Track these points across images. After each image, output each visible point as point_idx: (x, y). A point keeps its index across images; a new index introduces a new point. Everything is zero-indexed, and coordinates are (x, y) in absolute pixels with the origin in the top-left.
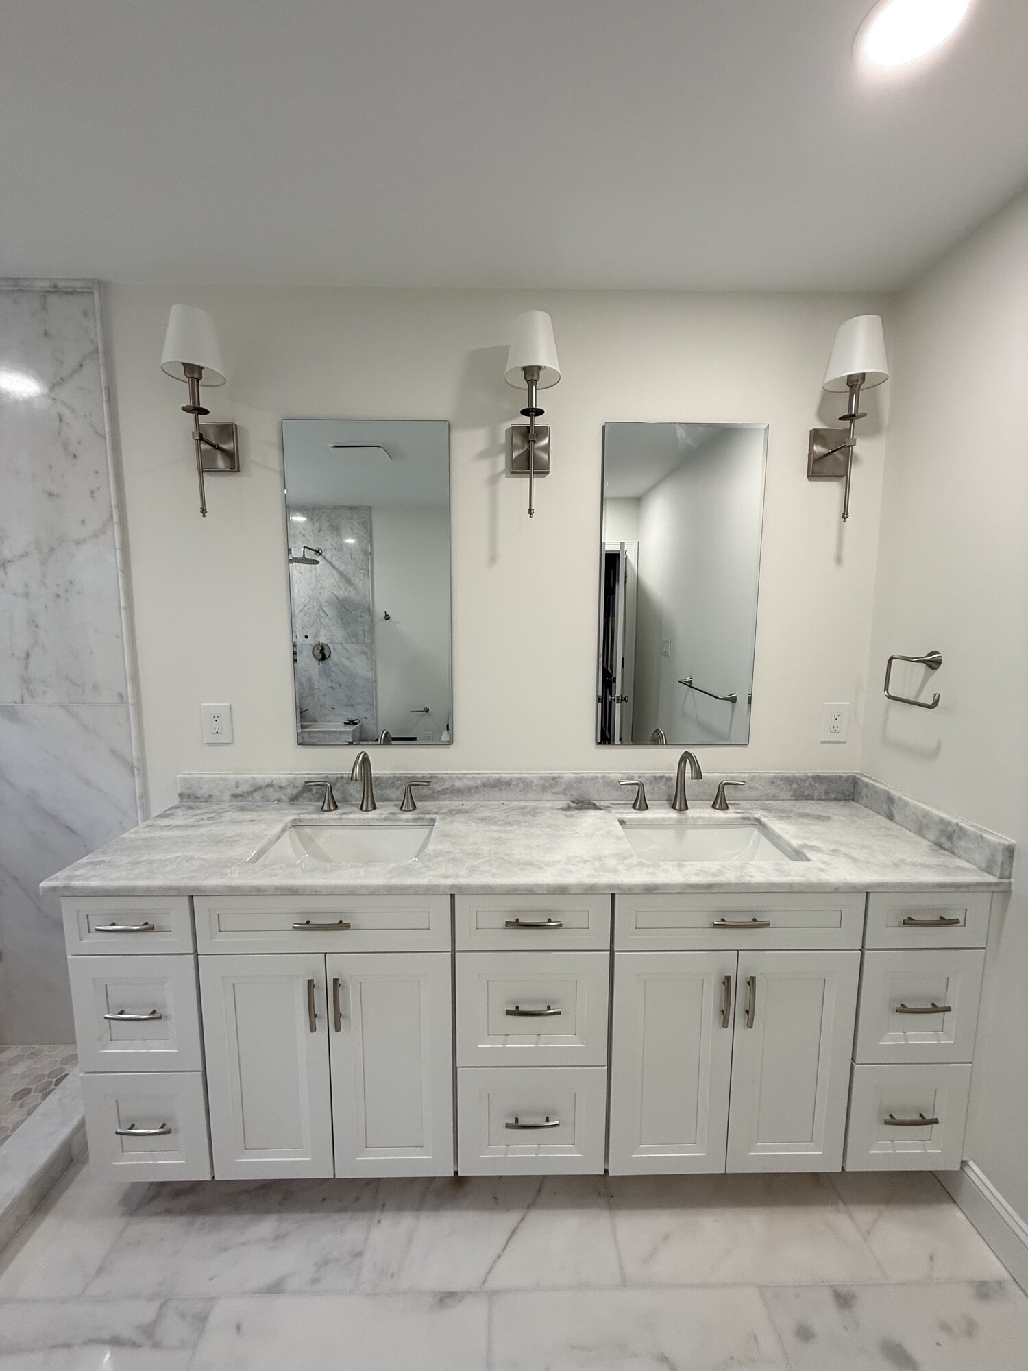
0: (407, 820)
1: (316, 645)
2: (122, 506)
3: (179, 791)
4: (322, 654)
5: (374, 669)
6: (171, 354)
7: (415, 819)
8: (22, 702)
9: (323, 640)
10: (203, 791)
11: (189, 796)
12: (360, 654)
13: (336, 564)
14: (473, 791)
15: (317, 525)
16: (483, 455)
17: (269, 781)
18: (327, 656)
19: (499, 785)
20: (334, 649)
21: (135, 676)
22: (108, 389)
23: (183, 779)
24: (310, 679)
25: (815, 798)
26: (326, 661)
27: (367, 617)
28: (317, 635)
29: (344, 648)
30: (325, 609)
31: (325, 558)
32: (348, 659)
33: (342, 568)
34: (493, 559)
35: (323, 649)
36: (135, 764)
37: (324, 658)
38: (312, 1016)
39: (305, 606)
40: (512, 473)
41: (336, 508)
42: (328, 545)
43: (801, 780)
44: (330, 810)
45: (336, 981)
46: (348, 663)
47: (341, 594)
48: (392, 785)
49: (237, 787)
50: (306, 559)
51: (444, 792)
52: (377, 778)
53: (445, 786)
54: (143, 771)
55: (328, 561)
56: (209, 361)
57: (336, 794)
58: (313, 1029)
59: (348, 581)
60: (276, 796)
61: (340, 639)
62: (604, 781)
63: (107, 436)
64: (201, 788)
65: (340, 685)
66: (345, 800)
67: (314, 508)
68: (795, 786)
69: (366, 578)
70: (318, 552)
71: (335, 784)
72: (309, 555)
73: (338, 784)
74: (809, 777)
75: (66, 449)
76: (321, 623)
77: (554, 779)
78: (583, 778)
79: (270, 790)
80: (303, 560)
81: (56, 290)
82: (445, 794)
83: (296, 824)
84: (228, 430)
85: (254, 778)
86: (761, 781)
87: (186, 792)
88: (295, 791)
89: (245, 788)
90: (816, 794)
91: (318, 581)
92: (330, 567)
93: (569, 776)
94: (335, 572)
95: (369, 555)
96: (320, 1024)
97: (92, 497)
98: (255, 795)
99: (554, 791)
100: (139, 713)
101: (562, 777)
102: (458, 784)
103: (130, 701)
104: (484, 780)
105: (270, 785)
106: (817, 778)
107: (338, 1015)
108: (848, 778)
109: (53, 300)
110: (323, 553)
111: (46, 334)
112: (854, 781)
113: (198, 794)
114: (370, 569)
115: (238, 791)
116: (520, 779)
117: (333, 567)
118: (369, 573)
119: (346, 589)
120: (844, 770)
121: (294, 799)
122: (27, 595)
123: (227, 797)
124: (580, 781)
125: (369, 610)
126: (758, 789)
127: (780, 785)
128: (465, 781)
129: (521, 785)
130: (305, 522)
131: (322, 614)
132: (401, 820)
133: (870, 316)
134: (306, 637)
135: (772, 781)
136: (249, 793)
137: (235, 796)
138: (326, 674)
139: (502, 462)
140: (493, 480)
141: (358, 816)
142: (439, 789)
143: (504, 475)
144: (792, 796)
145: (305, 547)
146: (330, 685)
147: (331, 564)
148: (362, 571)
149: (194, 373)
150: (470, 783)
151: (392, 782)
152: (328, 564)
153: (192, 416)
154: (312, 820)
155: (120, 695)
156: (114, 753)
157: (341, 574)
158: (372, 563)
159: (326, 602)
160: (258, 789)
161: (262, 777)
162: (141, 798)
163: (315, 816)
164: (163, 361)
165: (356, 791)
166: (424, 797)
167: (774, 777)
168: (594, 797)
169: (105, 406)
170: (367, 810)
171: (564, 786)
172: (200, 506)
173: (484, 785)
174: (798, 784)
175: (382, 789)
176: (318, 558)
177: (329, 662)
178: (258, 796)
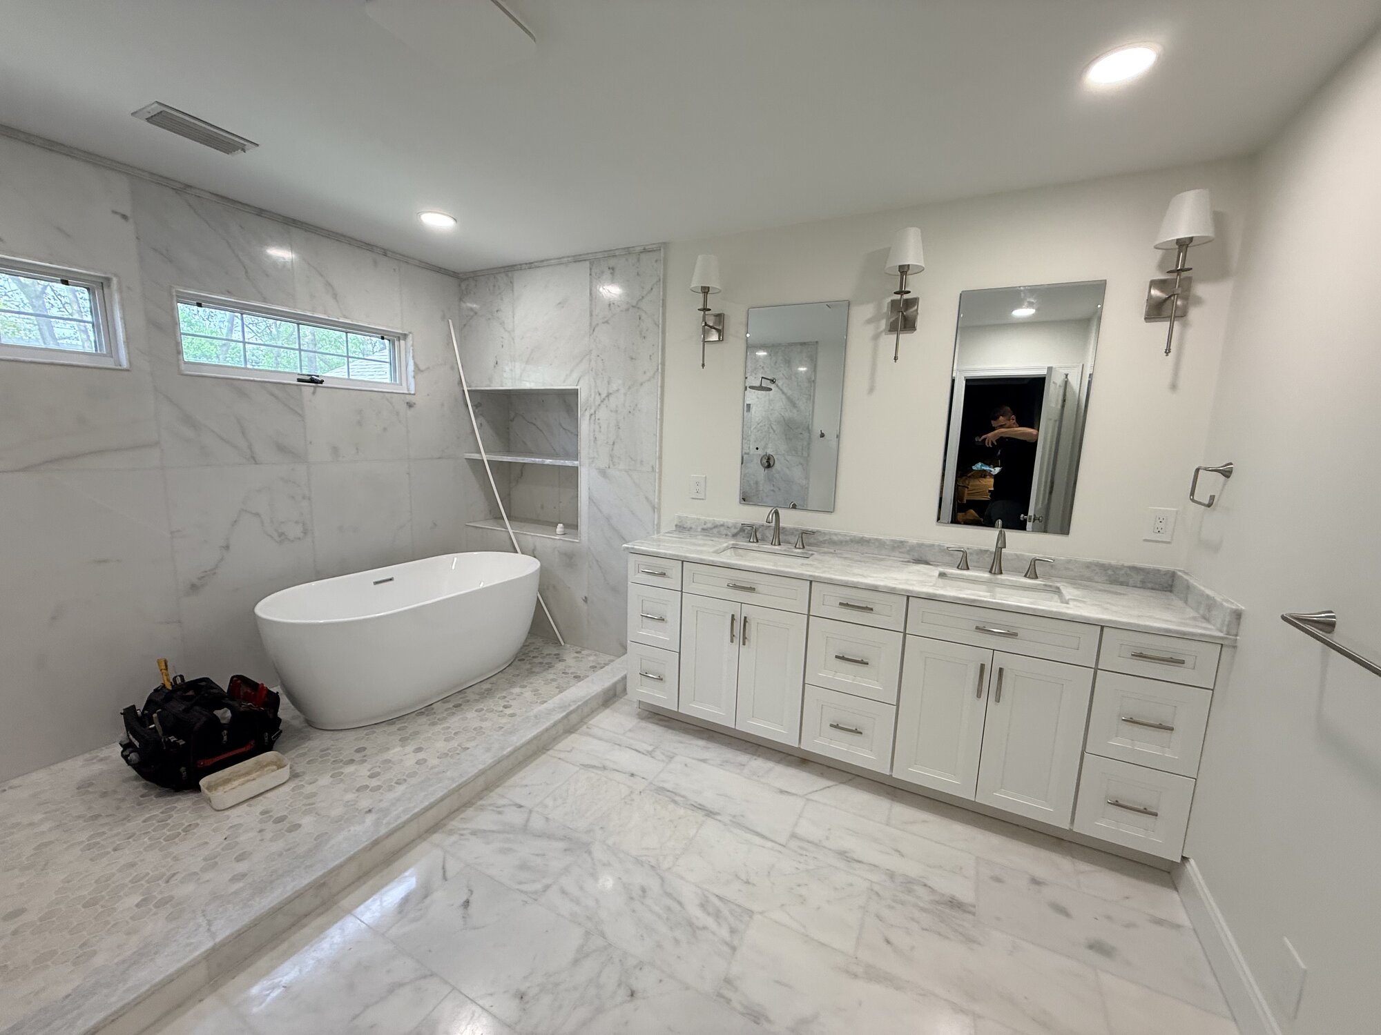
0: (798, 553)
1: (764, 456)
2: (663, 364)
3: (675, 523)
4: (768, 463)
5: (807, 478)
6: (696, 283)
7: (803, 553)
8: (609, 468)
9: (770, 452)
10: (688, 525)
11: (680, 527)
12: (797, 465)
13: (785, 390)
14: (844, 543)
15: (774, 359)
16: (870, 321)
17: (722, 523)
18: (772, 465)
19: (862, 542)
20: (778, 459)
21: (660, 458)
22: (663, 300)
23: (679, 517)
24: (757, 483)
25: (1130, 584)
26: (770, 469)
27: (806, 435)
28: (765, 447)
29: (785, 459)
30: (774, 427)
31: (777, 386)
32: (788, 468)
33: (789, 393)
34: (871, 390)
35: (769, 459)
36: (656, 506)
37: (769, 466)
38: (732, 636)
39: (758, 424)
40: (890, 331)
41: (791, 345)
42: (781, 375)
43: (1117, 568)
44: (753, 542)
45: (745, 618)
46: (787, 472)
47: (787, 415)
48: (792, 534)
49: (705, 524)
50: (763, 387)
51: (824, 542)
52: (784, 528)
53: (825, 538)
54: (659, 510)
55: (779, 388)
56: (714, 284)
57: (759, 536)
58: (732, 641)
59: (794, 404)
60: (725, 532)
61: (783, 452)
62: (940, 549)
63: (660, 326)
64: (687, 523)
65: (779, 489)
66: (763, 540)
67: (773, 346)
68: (1110, 572)
69: (808, 402)
70: (773, 381)
71: (758, 529)
72: (766, 384)
73: (761, 529)
74: (1125, 567)
75: (641, 334)
76: (769, 438)
77: (901, 542)
78: (923, 544)
79: (722, 528)
80: (761, 388)
81: (645, 251)
82: (825, 543)
83: (734, 547)
84: (720, 317)
85: (714, 520)
86: (1077, 565)
87: (679, 524)
88: (736, 531)
89: (709, 525)
90: (1131, 582)
91: (770, 404)
92: (781, 392)
93: (914, 541)
94: (783, 397)
95: (812, 382)
96: (736, 640)
97: (650, 359)
98: (714, 530)
99: (901, 550)
100: (660, 479)
101: (908, 542)
102: (835, 538)
103: (657, 470)
104: (851, 538)
105: (722, 525)
106: (1133, 568)
107: (745, 638)
108: (1167, 573)
109: (643, 256)
110: (776, 382)
111: (638, 274)
112: (1173, 575)
113: (685, 526)
114: (812, 394)
115: (705, 527)
116: (877, 539)
117: (783, 393)
118: (811, 398)
119: (791, 411)
120: (1164, 567)
121: (735, 535)
122: (616, 411)
123: (699, 530)
124: (921, 545)
125: (809, 429)
126: (1072, 570)
127: (1095, 570)
128: (840, 537)
129: (877, 544)
130: (766, 356)
131: (771, 431)
132: (792, 552)
133: (1197, 191)
134: (757, 449)
135: (1088, 566)
136: (711, 529)
137: (703, 529)
138: (770, 479)
139: (883, 324)
140: (876, 337)
141: (769, 547)
142: (821, 539)
143: (884, 333)
144: (1107, 580)
145: (762, 378)
146: (772, 488)
147: (781, 390)
148: (805, 396)
149: (705, 290)
150: (842, 538)
151: (792, 532)
152: (779, 391)
153: (703, 312)
154: (743, 545)
155: (653, 467)
156: (647, 498)
157: (789, 398)
158: (814, 390)
159: (775, 421)
160: (716, 527)
161: (719, 520)
162: (657, 525)
163: (745, 544)
164: (692, 286)
165: (770, 534)
166: (811, 544)
167: (1090, 563)
168: (930, 558)
169: (661, 309)
170: (775, 545)
171: (908, 548)
172: (702, 362)
173: (852, 541)
174: (1113, 571)
175: (786, 535)
176: (772, 386)
177: (773, 470)
178: (715, 531)
